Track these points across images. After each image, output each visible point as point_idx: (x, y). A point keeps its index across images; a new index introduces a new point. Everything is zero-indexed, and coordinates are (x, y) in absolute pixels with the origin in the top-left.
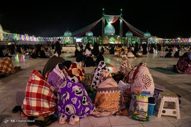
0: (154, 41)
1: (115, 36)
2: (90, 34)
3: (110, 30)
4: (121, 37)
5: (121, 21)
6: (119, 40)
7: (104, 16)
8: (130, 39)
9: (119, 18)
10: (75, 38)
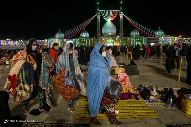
0: (166, 41)
1: (113, 37)
2: (85, 35)
3: (109, 28)
4: (121, 38)
5: (121, 17)
6: (118, 41)
7: (98, 12)
8: (133, 39)
9: (119, 14)
10: (65, 40)
